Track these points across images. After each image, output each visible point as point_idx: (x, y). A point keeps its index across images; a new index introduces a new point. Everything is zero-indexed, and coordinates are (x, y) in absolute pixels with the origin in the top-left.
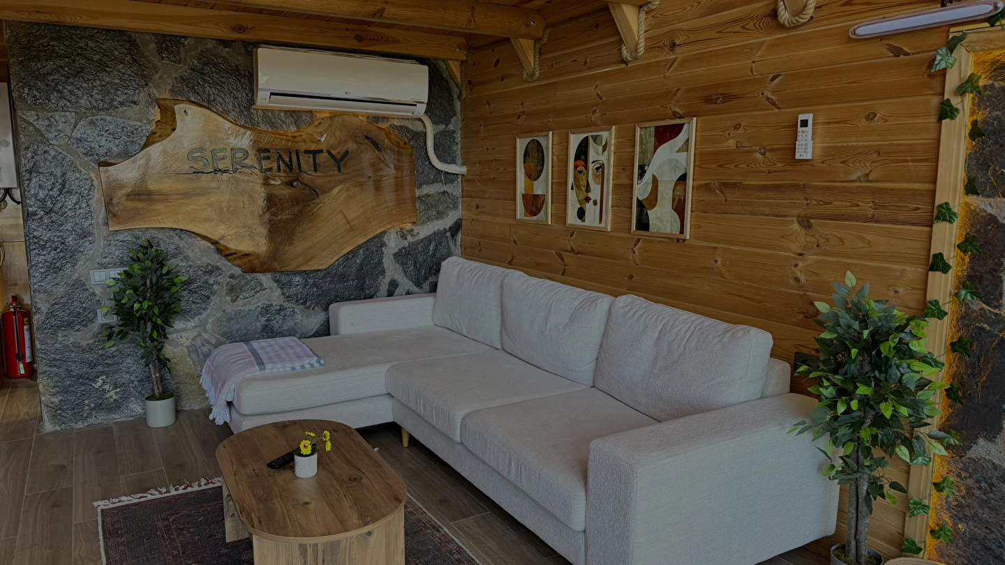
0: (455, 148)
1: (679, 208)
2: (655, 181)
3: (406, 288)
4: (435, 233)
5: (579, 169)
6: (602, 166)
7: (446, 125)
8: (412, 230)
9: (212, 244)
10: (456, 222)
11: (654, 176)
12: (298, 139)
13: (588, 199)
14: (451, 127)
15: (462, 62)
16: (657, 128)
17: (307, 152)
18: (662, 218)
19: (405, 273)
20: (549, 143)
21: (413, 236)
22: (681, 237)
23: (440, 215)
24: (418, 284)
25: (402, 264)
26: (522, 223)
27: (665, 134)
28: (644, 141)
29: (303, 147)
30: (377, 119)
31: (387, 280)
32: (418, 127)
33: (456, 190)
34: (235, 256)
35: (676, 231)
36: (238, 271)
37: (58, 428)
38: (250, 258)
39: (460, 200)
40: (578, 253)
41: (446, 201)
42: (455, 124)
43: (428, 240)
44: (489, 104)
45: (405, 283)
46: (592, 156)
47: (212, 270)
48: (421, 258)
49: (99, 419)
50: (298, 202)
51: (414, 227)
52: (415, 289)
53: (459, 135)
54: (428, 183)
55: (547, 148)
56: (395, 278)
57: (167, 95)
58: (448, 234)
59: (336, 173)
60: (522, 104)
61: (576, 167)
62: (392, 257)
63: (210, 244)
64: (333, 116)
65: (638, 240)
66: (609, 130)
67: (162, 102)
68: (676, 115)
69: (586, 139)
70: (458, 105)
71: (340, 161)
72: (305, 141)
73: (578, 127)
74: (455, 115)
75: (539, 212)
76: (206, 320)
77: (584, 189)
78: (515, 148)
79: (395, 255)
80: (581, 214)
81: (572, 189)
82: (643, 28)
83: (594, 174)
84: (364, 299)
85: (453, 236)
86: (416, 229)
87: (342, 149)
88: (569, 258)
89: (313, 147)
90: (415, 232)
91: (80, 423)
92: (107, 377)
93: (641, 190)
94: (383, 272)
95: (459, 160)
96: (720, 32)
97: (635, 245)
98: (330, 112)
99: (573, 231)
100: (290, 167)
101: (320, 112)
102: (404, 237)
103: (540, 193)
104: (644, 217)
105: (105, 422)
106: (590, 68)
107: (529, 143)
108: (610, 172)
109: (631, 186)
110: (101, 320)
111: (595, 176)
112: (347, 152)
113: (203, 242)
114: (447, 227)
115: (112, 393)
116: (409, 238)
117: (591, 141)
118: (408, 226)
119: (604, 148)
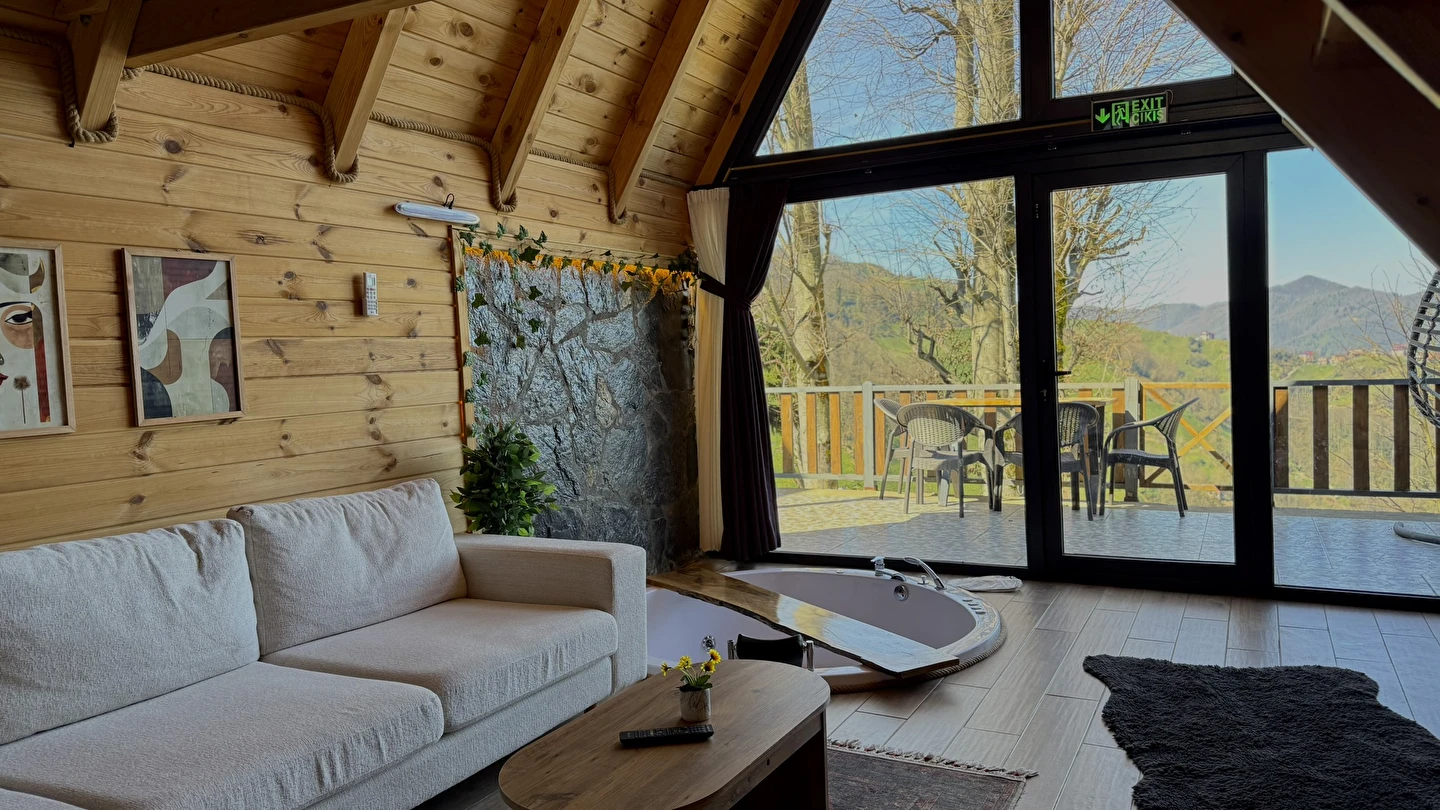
1: (226, 376)
2: (173, 340)
11: (169, 332)
16: (164, 260)
18: (195, 394)
22: (232, 415)
27: (182, 271)
28: (142, 277)
35: (222, 408)
65: (148, 435)
83: (9, 328)
93: (147, 354)
97: (141, 445)
104: (158, 397)
108: (59, 325)
111: (14, 331)
119: (35, 281)
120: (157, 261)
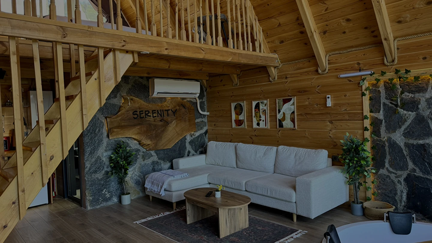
0: (205, 107)
1: (293, 121)
2: (284, 114)
3: (193, 153)
4: (200, 134)
5: (256, 111)
6: (265, 110)
7: (202, 100)
8: (194, 134)
9: (138, 142)
10: (206, 131)
11: (283, 112)
12: (163, 106)
13: (260, 120)
14: (204, 100)
15: (207, 80)
16: (283, 99)
17: (165, 110)
18: (288, 124)
19: (192, 148)
20: (244, 104)
21: (194, 136)
22: (294, 128)
23: (202, 128)
24: (196, 152)
25: (191, 145)
26: (235, 129)
27: (286, 101)
28: (279, 103)
29: (165, 109)
30: (183, 99)
31: (187, 151)
32: (195, 101)
33: (205, 120)
34: (145, 145)
35: (292, 127)
36: (145, 150)
37: (92, 208)
38: (149, 146)
39: (207, 123)
40: (257, 136)
41: (203, 124)
42: (205, 99)
43: (198, 136)
44: (219, 93)
45: (192, 152)
46: (261, 107)
47: (138, 150)
48: (196, 143)
49: (104, 204)
50: (163, 127)
51: (194, 133)
52: (195, 153)
53: (206, 103)
54: (198, 118)
55: (244, 105)
56: (189, 150)
57: (125, 94)
58: (204, 135)
59: (174, 116)
60: (233, 93)
61: (255, 111)
62: (188, 143)
63: (137, 142)
64: (172, 98)
65: (280, 131)
66: (267, 100)
67: (125, 97)
68: (289, 96)
69: (258, 103)
70: (205, 93)
71: (174, 112)
72: (165, 107)
73: (255, 99)
74: (204, 96)
75: (242, 125)
76: (136, 167)
77: (259, 117)
78: (231, 106)
79: (189, 142)
80: (258, 124)
81: (254, 117)
82: (276, 73)
83: (262, 113)
84: (181, 157)
85: (205, 135)
86: (195, 133)
87: (175, 109)
88: (254, 138)
89: (167, 109)
90: (195, 134)
91: (98, 206)
92: (106, 189)
93: (279, 116)
94: (186, 148)
95: (206, 110)
96: (301, 75)
97: (279, 132)
98: (171, 98)
99: (255, 130)
100: (161, 115)
101: (168, 98)
102: (191, 136)
103: (242, 119)
104: (281, 124)
105: (106, 205)
106: (258, 83)
107: (236, 104)
108: (268, 112)
109: (276, 116)
110: (106, 169)
111: (263, 113)
112: (176, 110)
113: (136, 141)
114: (204, 132)
115: (108, 195)
116: (193, 136)
117: (260, 103)
118: (193, 133)
119: (265, 105)
120: (282, 100)
